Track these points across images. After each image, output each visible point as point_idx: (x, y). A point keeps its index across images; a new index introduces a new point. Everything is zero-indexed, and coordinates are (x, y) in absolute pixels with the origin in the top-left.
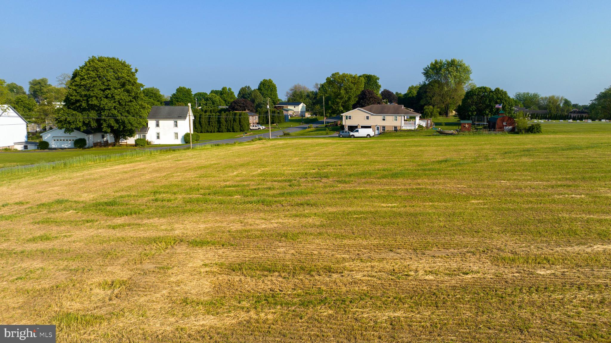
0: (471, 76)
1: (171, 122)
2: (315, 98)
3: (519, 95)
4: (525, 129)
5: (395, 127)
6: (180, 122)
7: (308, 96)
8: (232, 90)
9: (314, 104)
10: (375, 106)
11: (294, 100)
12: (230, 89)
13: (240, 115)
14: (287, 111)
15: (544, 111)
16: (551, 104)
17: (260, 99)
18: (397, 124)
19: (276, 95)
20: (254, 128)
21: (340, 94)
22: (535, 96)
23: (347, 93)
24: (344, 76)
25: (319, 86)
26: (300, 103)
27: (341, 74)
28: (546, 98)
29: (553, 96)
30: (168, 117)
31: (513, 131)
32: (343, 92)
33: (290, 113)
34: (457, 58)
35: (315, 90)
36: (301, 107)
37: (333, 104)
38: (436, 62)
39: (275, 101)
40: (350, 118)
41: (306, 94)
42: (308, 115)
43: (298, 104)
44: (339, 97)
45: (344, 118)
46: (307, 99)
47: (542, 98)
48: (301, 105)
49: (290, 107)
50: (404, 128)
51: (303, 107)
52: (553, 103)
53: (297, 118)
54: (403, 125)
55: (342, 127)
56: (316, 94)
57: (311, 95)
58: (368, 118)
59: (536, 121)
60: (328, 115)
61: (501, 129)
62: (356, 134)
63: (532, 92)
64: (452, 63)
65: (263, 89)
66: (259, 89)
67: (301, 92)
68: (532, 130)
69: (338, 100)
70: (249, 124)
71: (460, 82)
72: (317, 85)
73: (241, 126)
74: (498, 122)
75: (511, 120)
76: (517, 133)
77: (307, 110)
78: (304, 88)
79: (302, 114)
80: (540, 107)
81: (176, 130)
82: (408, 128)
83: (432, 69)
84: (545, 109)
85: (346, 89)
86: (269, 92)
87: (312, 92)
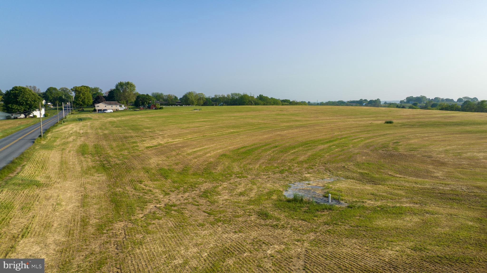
0: (136, 89)
3: (153, 93)
4: (159, 108)
5: (116, 109)
10: (107, 102)
15: (166, 102)
16: (169, 99)
22: (162, 94)
23: (83, 95)
28: (166, 96)
29: (170, 95)
31: (155, 109)
32: (81, 95)
34: (130, 82)
38: (121, 82)
40: (98, 106)
44: (80, 97)
45: (96, 107)
47: (164, 95)
50: (119, 110)
52: (170, 98)
54: (119, 108)
58: (106, 106)
59: (162, 106)
61: (152, 108)
62: (106, 112)
63: (160, 92)
64: (128, 83)
68: (161, 108)
69: (79, 99)
71: (132, 91)
74: (151, 106)
75: (155, 106)
76: (157, 109)
80: (164, 100)
82: (121, 110)
84: (167, 101)
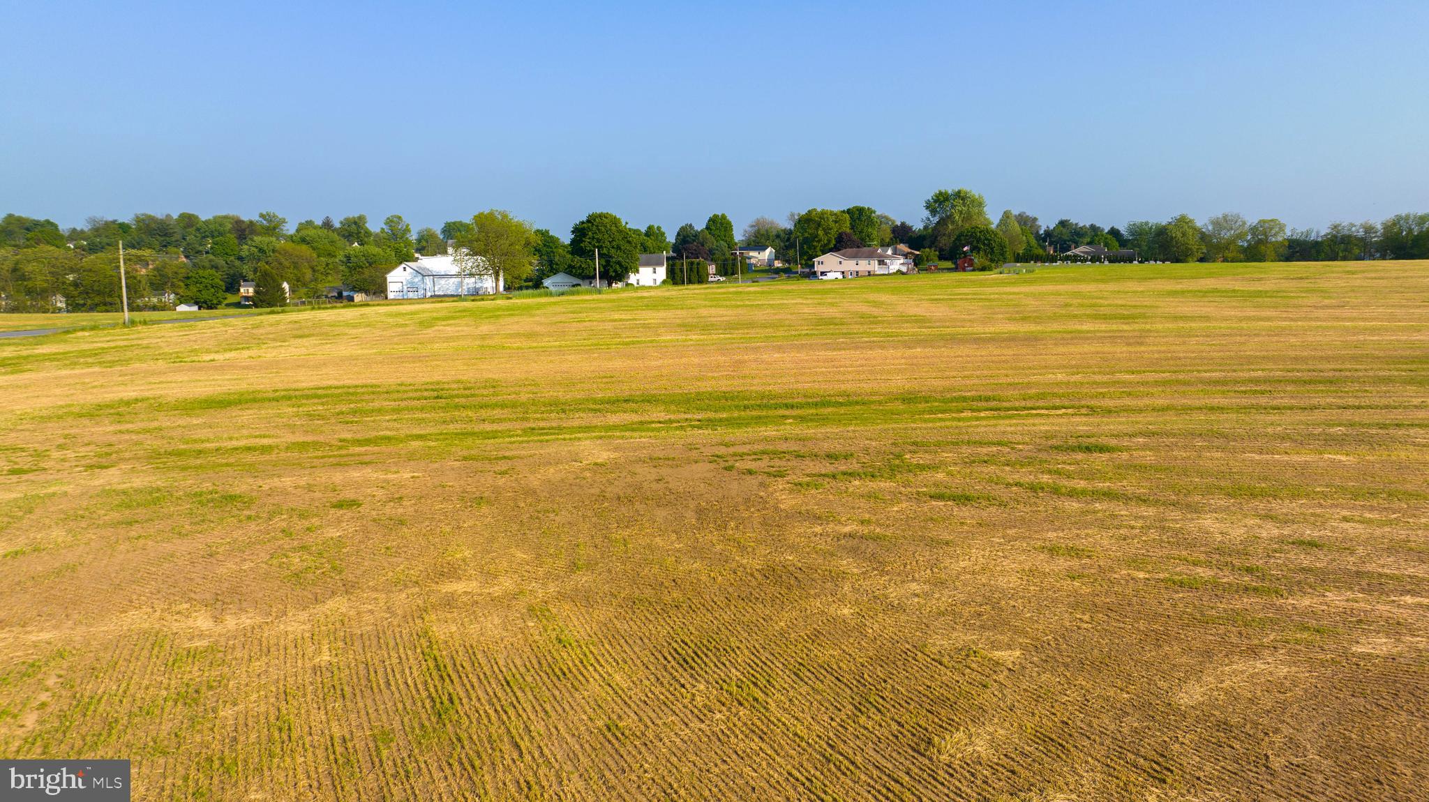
1: (650, 269)
2: (788, 239)
5: (866, 272)
6: (658, 269)
7: (778, 236)
8: (663, 230)
9: (787, 248)
10: (849, 250)
11: (757, 242)
12: (659, 228)
13: (698, 264)
14: (750, 258)
17: (711, 242)
18: (870, 268)
19: (731, 237)
20: (713, 279)
21: (817, 236)
23: (826, 234)
24: (823, 213)
25: (797, 217)
26: (767, 247)
27: (819, 210)
30: (647, 264)
32: (821, 232)
33: (753, 261)
35: (788, 225)
36: (768, 253)
37: (810, 249)
38: (944, 192)
39: (731, 245)
40: (823, 262)
41: (774, 233)
42: (778, 264)
43: (764, 249)
44: (817, 239)
45: (817, 263)
46: (777, 241)
48: (769, 250)
49: (752, 254)
50: (877, 273)
51: (771, 252)
53: (762, 268)
54: (877, 269)
55: (815, 273)
56: (790, 232)
57: (782, 235)
58: (840, 262)
60: (803, 262)
64: (958, 195)
65: (713, 228)
66: (708, 228)
67: (767, 231)
69: (815, 244)
70: (708, 275)
71: (968, 218)
72: (793, 215)
73: (700, 277)
77: (777, 258)
78: (772, 223)
79: (770, 263)
81: (655, 276)
82: (883, 272)
83: (935, 201)
85: (824, 230)
86: (723, 233)
87: (784, 231)
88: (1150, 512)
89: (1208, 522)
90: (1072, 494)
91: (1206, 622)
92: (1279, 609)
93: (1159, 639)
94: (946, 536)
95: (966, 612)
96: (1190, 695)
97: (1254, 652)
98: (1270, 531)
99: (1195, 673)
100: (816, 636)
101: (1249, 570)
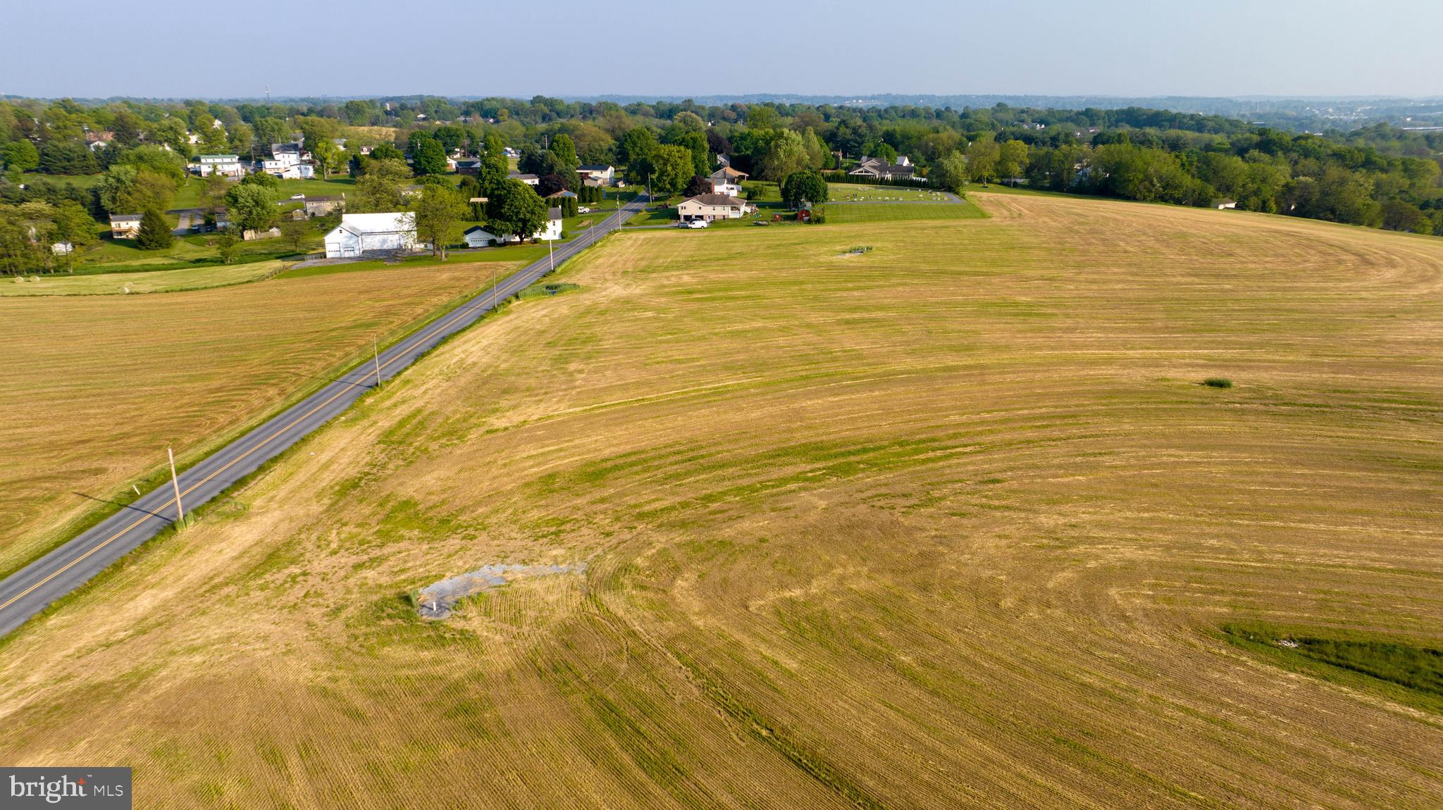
5: (724, 216)
6: (557, 222)
17: (560, 165)
21: (666, 171)
26: (608, 166)
36: (609, 172)
37: (660, 181)
40: (685, 208)
42: (622, 185)
43: (606, 169)
45: (680, 209)
48: (610, 169)
49: (596, 174)
50: (730, 217)
51: (611, 171)
54: (730, 213)
55: (679, 216)
58: (698, 205)
79: (613, 183)
81: (554, 228)
82: (735, 216)
88: (1023, 515)
89: (1042, 519)
90: (996, 508)
91: (1049, 560)
92: (1068, 554)
93: (1039, 568)
94: (965, 534)
95: (986, 563)
96: (1050, 585)
97: (1063, 570)
98: (1062, 521)
99: (1050, 578)
100: (951, 577)
101: (1058, 539)
